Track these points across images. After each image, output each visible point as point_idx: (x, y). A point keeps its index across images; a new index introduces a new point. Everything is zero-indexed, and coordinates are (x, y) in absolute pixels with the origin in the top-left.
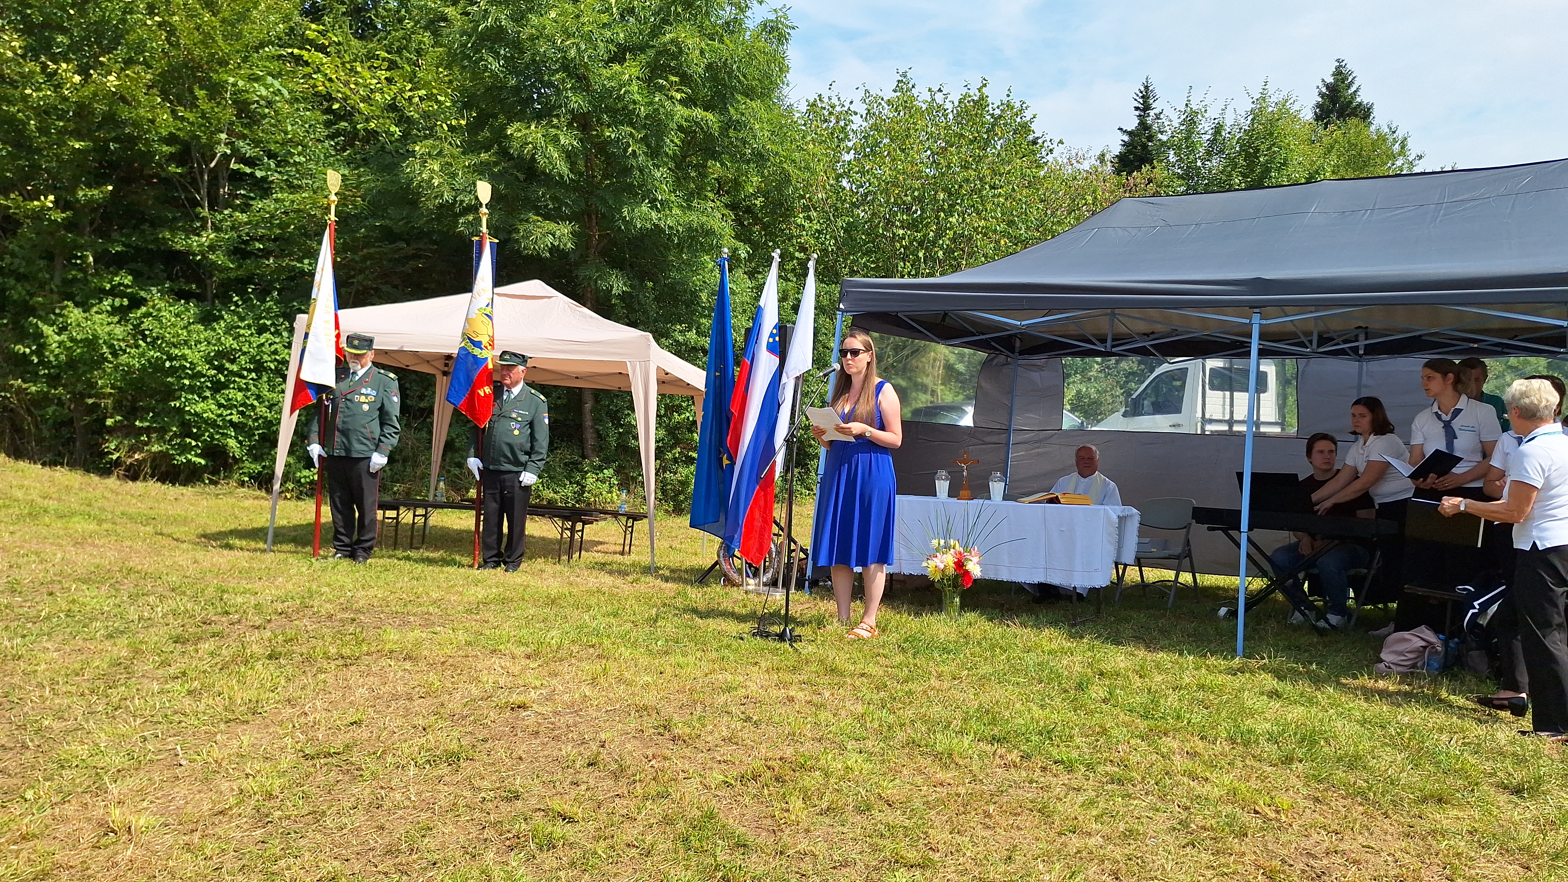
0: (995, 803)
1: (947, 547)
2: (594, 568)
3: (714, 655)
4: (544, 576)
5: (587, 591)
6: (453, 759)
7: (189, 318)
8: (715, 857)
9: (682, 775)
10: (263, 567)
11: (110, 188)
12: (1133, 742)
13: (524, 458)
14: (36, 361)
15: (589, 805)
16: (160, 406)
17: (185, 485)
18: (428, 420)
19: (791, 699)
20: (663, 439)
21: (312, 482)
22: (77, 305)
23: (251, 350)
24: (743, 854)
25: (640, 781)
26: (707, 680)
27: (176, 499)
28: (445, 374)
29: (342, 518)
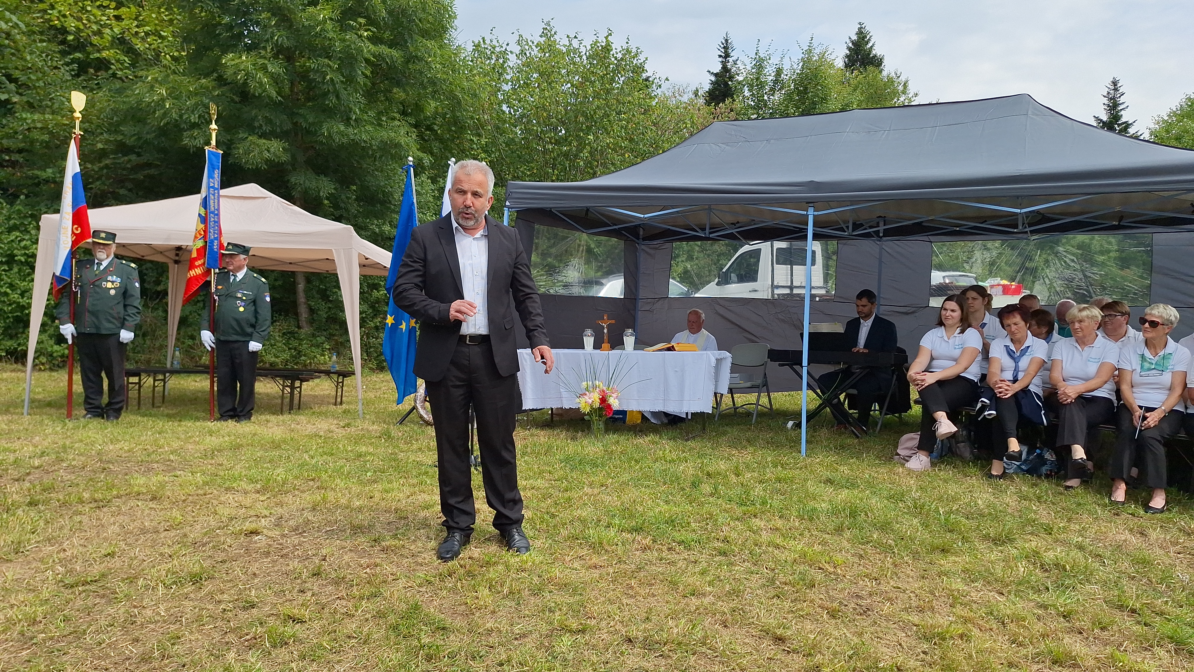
0: (635, 578)
1: (594, 387)
2: (312, 415)
3: (413, 480)
4: (270, 425)
5: (306, 436)
6: (196, 579)
8: (419, 640)
9: (391, 578)
10: (21, 428)
12: (733, 523)
13: (249, 330)
15: (314, 608)
18: (164, 301)
20: (366, 312)
21: (62, 356)
24: (442, 635)
25: (357, 585)
26: (409, 500)
28: (176, 262)
29: (93, 385)
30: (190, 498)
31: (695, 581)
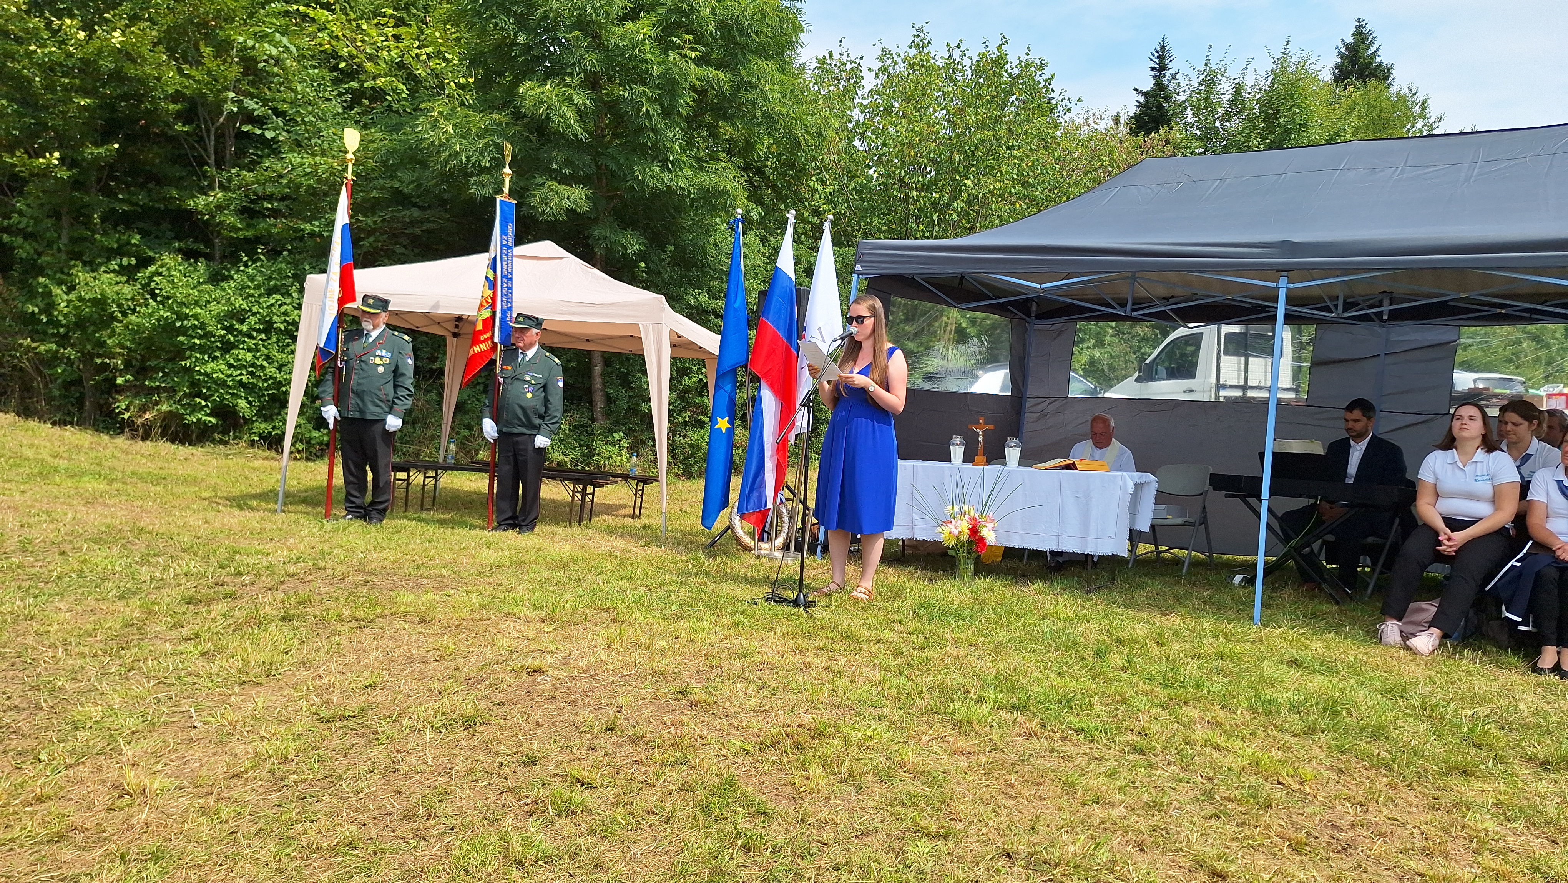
0: (1017, 772)
1: (963, 514)
2: (605, 530)
3: (730, 620)
4: (556, 539)
5: (599, 555)
6: (469, 723)
7: (199, 278)
8: (734, 825)
9: (700, 742)
10: (275, 527)
11: (116, 146)
12: (1154, 711)
13: (537, 422)
14: (44, 320)
15: (607, 771)
16: (170, 366)
17: (194, 445)
18: (440, 381)
19: (808, 665)
20: (676, 403)
21: (321, 444)
22: (85, 264)
23: (261, 311)
24: (763, 822)
25: (658, 747)
26: (723, 644)
27: (185, 459)
28: (455, 335)
29: (355, 481)
30: (465, 623)
31: (1098, 783)
